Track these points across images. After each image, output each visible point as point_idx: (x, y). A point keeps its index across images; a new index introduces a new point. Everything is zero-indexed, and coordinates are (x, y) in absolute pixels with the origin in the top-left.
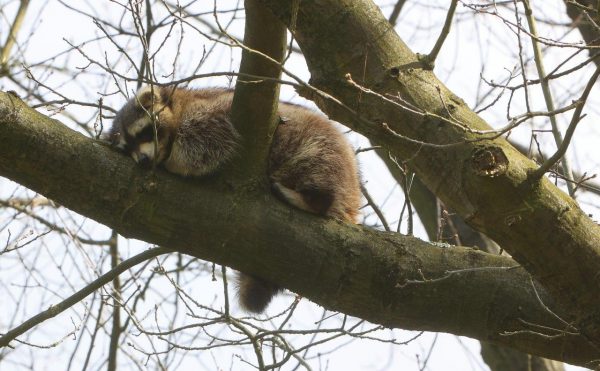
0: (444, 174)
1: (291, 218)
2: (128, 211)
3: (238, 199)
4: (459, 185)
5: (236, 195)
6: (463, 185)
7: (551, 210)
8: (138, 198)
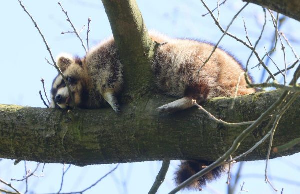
2: (65, 139)
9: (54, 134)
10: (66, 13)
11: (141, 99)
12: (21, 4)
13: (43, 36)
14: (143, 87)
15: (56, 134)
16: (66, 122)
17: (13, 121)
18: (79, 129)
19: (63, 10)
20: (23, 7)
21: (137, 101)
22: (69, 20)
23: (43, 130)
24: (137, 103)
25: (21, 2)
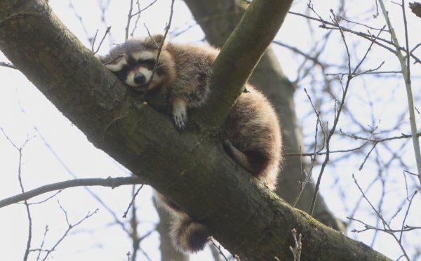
1: (236, 169)
2: (116, 122)
3: (202, 140)
5: (201, 136)
8: (127, 113)
9: (111, 108)
11: (208, 139)
13: (172, 12)
15: (112, 110)
17: (78, 61)
18: (138, 124)
21: (202, 137)
23: (101, 95)
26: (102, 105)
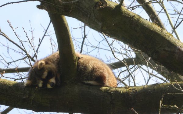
0: (89, 16)
4: (94, 17)
6: (95, 16)
7: (128, 17)
8: (34, 95)
9: (28, 97)
10: (26, 33)
11: (72, 84)
12: (15, 34)
14: (72, 79)
15: (29, 97)
16: (34, 92)
18: (41, 96)
19: (24, 31)
20: (17, 36)
22: (27, 36)
23: (22, 94)
24: (69, 86)
25: (15, 33)
26: (24, 98)
